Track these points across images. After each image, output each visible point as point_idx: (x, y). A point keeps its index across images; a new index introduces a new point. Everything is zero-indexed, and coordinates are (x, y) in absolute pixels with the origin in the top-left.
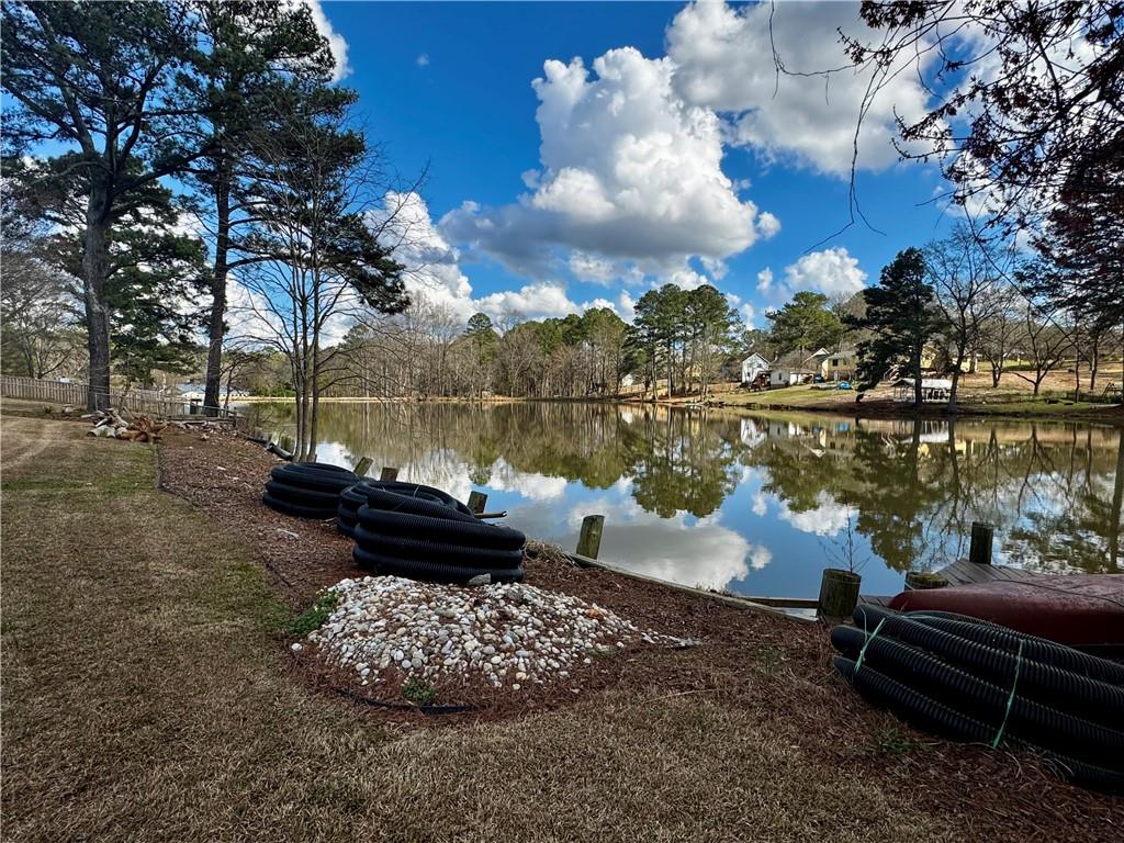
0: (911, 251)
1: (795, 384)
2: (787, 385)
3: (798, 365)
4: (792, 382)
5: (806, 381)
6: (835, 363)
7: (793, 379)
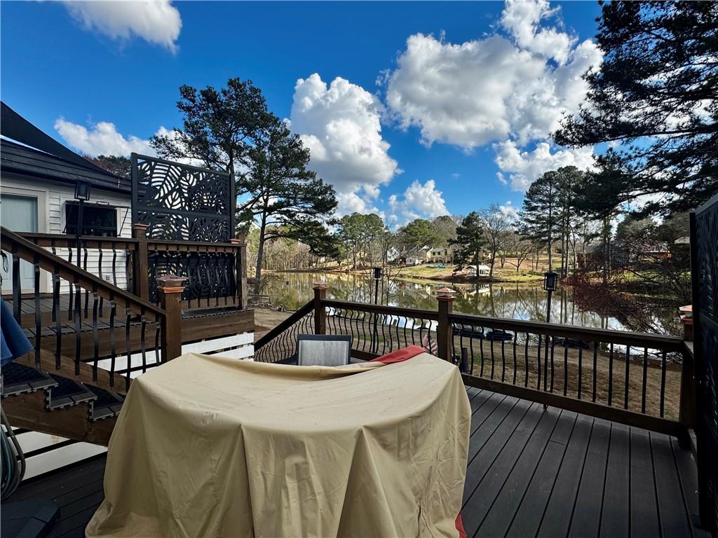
0: (474, 213)
1: (418, 264)
2: (414, 265)
3: (419, 256)
4: (416, 263)
5: (423, 262)
6: (434, 254)
7: (417, 262)
